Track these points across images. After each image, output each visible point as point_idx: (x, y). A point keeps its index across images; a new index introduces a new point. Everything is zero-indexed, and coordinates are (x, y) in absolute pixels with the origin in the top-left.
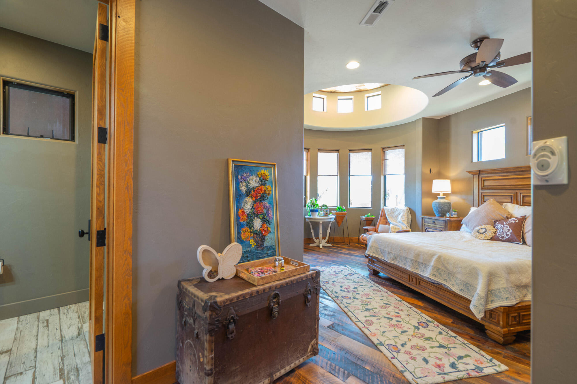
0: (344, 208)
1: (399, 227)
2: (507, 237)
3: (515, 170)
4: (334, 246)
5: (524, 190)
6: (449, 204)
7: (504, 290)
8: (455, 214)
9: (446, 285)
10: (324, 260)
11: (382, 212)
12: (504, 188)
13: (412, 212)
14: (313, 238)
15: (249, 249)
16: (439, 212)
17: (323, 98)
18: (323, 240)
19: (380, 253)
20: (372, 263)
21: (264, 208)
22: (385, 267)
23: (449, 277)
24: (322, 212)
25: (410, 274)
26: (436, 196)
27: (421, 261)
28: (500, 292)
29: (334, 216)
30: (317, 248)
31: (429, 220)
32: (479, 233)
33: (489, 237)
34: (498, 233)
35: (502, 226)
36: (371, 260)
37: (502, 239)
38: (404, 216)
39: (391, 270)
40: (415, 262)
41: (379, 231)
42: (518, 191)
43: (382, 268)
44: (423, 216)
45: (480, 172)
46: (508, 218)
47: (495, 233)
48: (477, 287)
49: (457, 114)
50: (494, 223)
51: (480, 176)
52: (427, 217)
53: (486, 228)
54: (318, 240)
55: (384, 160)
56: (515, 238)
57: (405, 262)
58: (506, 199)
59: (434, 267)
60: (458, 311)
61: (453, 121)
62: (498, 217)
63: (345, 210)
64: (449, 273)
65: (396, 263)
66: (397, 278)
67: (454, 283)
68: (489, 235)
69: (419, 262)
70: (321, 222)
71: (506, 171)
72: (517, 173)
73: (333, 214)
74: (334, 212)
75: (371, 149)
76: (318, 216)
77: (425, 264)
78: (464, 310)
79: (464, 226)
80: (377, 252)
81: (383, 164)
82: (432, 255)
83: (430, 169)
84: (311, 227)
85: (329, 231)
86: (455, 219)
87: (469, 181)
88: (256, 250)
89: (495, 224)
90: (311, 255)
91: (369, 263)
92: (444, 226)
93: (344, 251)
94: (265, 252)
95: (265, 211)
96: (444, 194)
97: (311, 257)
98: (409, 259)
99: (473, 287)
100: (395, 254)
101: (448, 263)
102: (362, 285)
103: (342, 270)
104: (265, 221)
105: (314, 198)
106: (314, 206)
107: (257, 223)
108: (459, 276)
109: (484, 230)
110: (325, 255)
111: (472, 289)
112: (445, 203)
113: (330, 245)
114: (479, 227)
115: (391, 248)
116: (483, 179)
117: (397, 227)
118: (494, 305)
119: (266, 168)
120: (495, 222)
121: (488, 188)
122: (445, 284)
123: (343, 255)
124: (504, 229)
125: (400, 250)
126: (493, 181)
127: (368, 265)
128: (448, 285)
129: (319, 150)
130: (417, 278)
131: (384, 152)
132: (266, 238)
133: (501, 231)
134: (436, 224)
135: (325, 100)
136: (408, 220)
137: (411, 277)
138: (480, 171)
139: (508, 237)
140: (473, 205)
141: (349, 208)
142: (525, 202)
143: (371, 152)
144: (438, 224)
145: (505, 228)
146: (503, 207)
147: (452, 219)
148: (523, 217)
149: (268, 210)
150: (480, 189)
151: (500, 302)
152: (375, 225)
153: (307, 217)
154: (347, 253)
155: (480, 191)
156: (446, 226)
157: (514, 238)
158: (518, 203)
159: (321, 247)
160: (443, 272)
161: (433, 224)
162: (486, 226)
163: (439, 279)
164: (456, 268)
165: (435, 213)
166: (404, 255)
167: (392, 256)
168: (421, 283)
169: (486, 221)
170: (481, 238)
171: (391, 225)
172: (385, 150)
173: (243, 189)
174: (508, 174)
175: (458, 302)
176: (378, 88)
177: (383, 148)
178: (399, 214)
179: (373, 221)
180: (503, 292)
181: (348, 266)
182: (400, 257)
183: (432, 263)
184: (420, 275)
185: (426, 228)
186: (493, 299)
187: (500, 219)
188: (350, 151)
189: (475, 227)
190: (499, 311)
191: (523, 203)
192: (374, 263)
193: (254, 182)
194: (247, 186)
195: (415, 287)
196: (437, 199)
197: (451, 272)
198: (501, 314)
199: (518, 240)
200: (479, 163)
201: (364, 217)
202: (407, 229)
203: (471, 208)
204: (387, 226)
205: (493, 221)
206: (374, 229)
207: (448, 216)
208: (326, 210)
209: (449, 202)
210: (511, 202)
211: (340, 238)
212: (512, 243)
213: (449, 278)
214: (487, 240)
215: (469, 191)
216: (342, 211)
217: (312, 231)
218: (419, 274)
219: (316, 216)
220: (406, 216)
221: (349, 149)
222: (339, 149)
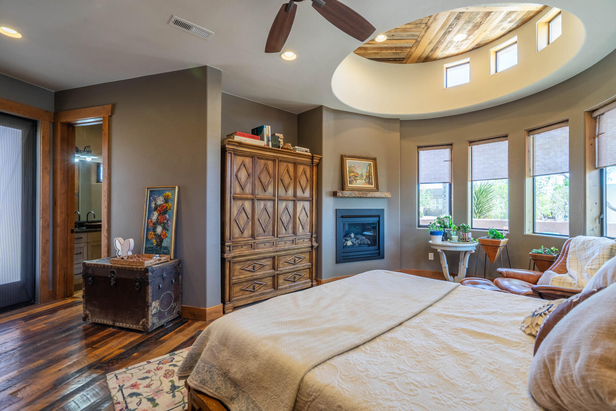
15: (152, 246)
17: (468, 63)
21: (166, 219)
24: (457, 237)
55: (597, 135)
63: (503, 237)
75: (568, 120)
81: (592, 144)
88: (156, 247)
94: (162, 250)
95: (165, 221)
104: (164, 228)
107: (159, 229)
119: (169, 191)
129: (470, 142)
131: (595, 119)
132: (164, 240)
141: (527, 234)
149: (168, 221)
172: (596, 114)
173: (153, 205)
177: (592, 112)
193: (160, 201)
194: (155, 204)
201: (530, 253)
221: (525, 130)
222: (508, 134)
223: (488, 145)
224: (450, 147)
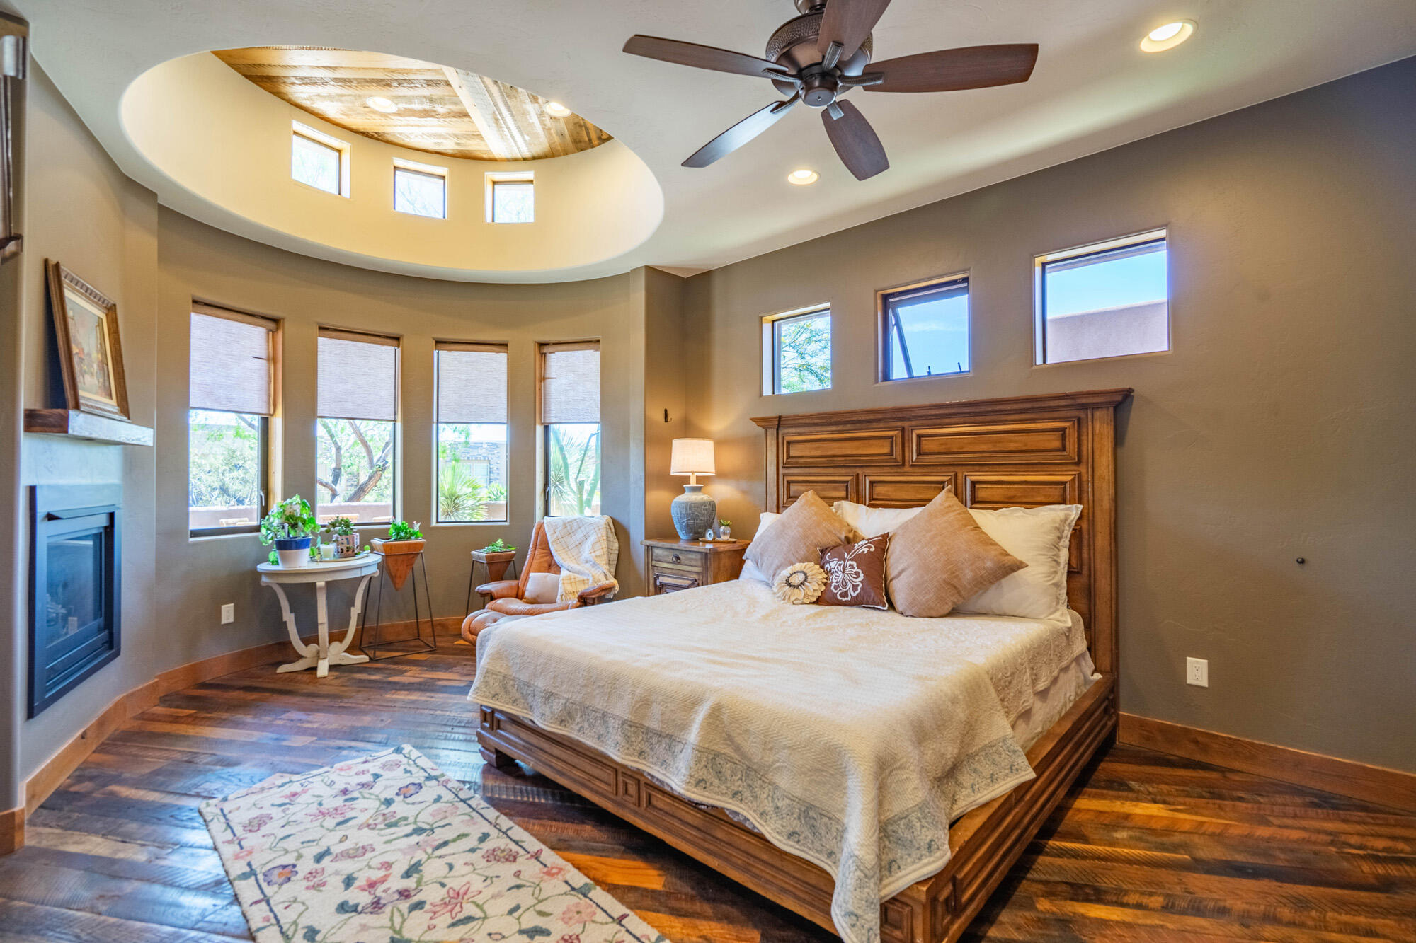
0: (417, 527)
1: (585, 578)
2: (854, 595)
3: (853, 419)
4: (377, 661)
5: (873, 468)
6: (711, 506)
7: (919, 815)
8: (725, 534)
9: (738, 814)
10: (313, 732)
11: (538, 533)
12: (831, 462)
13: (619, 531)
14: (290, 643)
16: (688, 528)
17: (339, 151)
18: (336, 644)
19: (517, 695)
20: (492, 728)
22: (535, 740)
23: (750, 782)
24: (332, 547)
25: (618, 767)
26: (679, 484)
27: (654, 725)
28: (909, 826)
29: (376, 558)
30: (306, 677)
31: (666, 553)
32: (790, 585)
33: (812, 596)
34: (833, 585)
35: (840, 565)
36: (488, 718)
37: (843, 599)
38: (598, 544)
39: (556, 751)
40: (636, 729)
41: (527, 594)
42: (859, 471)
43: (524, 746)
44: (648, 543)
45: (779, 423)
46: (848, 540)
47: (825, 584)
48: (846, 821)
49: (726, 269)
50: (821, 555)
51: (781, 433)
52: (660, 544)
53: (806, 571)
54: (313, 647)
55: (543, 379)
56: (872, 594)
57: (601, 730)
58: (835, 489)
59: (701, 750)
60: (778, 901)
61: (718, 286)
62: (829, 540)
63: (420, 535)
64: (748, 768)
65: (572, 732)
66: (575, 781)
67: (769, 807)
68: (814, 590)
69: (648, 730)
70: (321, 584)
71: (835, 420)
72: (858, 426)
73: (373, 550)
74: (377, 542)
75: (506, 345)
76: (312, 558)
77: (670, 736)
78: (796, 897)
79: (749, 565)
80: (507, 692)
81: (540, 390)
82: (692, 703)
83: (666, 411)
84: (285, 604)
85: (356, 610)
86: (727, 547)
87: (753, 444)
89: (822, 557)
90: (266, 719)
91: (483, 728)
92: (702, 566)
93: (412, 675)
96: (699, 479)
97: (264, 728)
98: (614, 717)
99: (830, 819)
100: (567, 699)
101: (747, 731)
102: (445, 843)
103: (377, 776)
105: (297, 499)
106: (294, 526)
108: (783, 781)
109: (801, 577)
110: (328, 709)
111: (826, 825)
112: (704, 504)
113: (363, 658)
114: (790, 569)
115: (555, 677)
116: (788, 438)
117: (581, 577)
118: (897, 880)
120: (823, 551)
121: (797, 463)
122: (739, 810)
123: (402, 696)
124: (845, 573)
125: (586, 686)
126: (808, 445)
127: (479, 735)
128: (745, 813)
129: (321, 328)
130: (642, 783)
131: (544, 355)
133: (840, 577)
134: (682, 562)
135: (346, 157)
136: (609, 553)
137: (620, 778)
138: (780, 418)
139: (857, 593)
140: (764, 507)
141: (434, 524)
142: (875, 497)
143: (506, 354)
144: (686, 562)
145: (848, 570)
146: (833, 509)
147: (722, 547)
148: (882, 536)
150: (781, 465)
151: (914, 863)
152: (516, 577)
153: (263, 567)
154: (420, 684)
155: (781, 471)
156: (706, 569)
157: (870, 596)
158: (861, 499)
159: (323, 670)
160: (729, 765)
161: (674, 563)
162: (804, 565)
163: (717, 793)
164: (771, 749)
165: (679, 531)
166: (599, 703)
167: (557, 706)
168: (654, 802)
169: (803, 552)
170: (797, 599)
171: (564, 573)
172: (546, 350)
174: (840, 427)
175: (777, 868)
176: (524, 159)
177: (542, 345)
178: (586, 537)
179: (512, 563)
180: (918, 824)
181: (407, 748)
182: (585, 709)
183: (693, 735)
184: (653, 777)
185: (658, 576)
186: (891, 856)
187: (833, 544)
188: (440, 343)
189: (781, 566)
190: (911, 898)
191: (870, 500)
192: (499, 728)
195: (635, 813)
196: (683, 491)
197: (755, 767)
198: (918, 909)
199: (878, 601)
200: (776, 398)
201: (481, 554)
202: (607, 582)
203: (761, 515)
204: (550, 576)
205: (818, 549)
206: (511, 587)
207: (710, 539)
208: (344, 537)
209: (711, 499)
210: (846, 498)
211: (406, 626)
212: (864, 610)
213: (750, 786)
214: (811, 603)
215: (753, 472)
216: (409, 539)
217: (289, 618)
218: (649, 774)
219: (303, 561)
220: (604, 544)
221: (434, 339)
222: (402, 336)
223: (354, 346)
224: (271, 325)
